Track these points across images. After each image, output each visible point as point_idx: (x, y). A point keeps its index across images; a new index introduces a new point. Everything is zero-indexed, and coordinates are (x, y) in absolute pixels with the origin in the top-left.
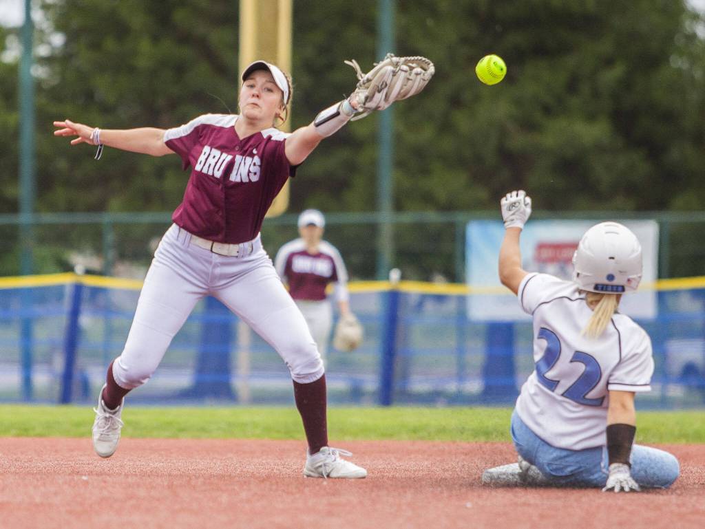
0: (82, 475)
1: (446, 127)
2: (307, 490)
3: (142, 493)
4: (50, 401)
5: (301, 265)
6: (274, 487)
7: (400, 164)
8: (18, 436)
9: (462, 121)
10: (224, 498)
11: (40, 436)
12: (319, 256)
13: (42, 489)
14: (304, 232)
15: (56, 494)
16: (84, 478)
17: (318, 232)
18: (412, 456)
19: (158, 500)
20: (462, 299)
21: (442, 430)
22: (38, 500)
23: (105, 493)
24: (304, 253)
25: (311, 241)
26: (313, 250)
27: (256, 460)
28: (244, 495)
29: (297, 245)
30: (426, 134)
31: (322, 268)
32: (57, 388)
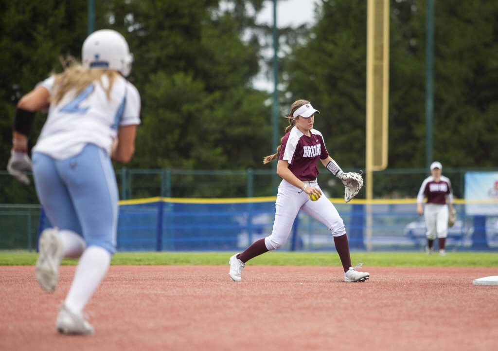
0: (300, 282)
1: (455, 131)
2: (397, 289)
3: (326, 290)
4: (285, 250)
5: (434, 188)
6: (383, 287)
7: (436, 148)
8: (272, 265)
9: (462, 129)
10: (361, 292)
11: (282, 265)
12: (441, 182)
13: (283, 288)
14: (433, 172)
15: (289, 291)
16: (301, 283)
17: (440, 172)
18: (442, 273)
19: (333, 293)
20: (463, 207)
21: (455, 262)
22: (281, 293)
23: (310, 290)
24: (433, 182)
25: (436, 176)
26: (437, 180)
27: (375, 276)
28: (370, 291)
29: (430, 179)
30: (447, 134)
31: (443, 188)
32: (289, 245)
